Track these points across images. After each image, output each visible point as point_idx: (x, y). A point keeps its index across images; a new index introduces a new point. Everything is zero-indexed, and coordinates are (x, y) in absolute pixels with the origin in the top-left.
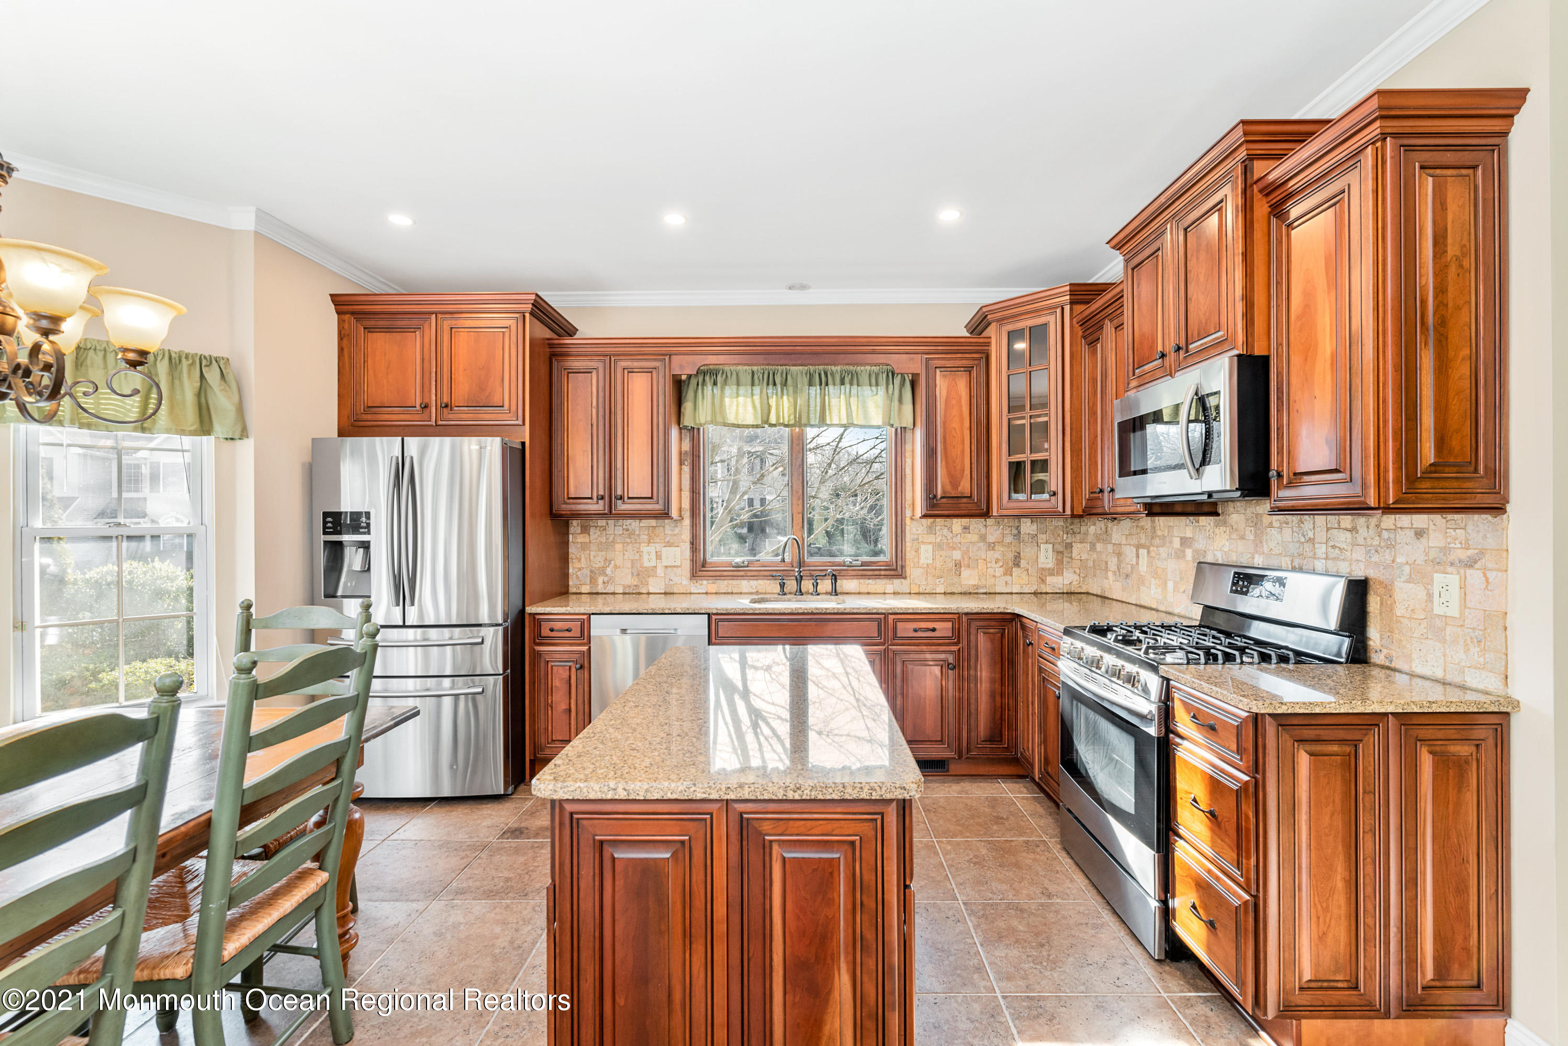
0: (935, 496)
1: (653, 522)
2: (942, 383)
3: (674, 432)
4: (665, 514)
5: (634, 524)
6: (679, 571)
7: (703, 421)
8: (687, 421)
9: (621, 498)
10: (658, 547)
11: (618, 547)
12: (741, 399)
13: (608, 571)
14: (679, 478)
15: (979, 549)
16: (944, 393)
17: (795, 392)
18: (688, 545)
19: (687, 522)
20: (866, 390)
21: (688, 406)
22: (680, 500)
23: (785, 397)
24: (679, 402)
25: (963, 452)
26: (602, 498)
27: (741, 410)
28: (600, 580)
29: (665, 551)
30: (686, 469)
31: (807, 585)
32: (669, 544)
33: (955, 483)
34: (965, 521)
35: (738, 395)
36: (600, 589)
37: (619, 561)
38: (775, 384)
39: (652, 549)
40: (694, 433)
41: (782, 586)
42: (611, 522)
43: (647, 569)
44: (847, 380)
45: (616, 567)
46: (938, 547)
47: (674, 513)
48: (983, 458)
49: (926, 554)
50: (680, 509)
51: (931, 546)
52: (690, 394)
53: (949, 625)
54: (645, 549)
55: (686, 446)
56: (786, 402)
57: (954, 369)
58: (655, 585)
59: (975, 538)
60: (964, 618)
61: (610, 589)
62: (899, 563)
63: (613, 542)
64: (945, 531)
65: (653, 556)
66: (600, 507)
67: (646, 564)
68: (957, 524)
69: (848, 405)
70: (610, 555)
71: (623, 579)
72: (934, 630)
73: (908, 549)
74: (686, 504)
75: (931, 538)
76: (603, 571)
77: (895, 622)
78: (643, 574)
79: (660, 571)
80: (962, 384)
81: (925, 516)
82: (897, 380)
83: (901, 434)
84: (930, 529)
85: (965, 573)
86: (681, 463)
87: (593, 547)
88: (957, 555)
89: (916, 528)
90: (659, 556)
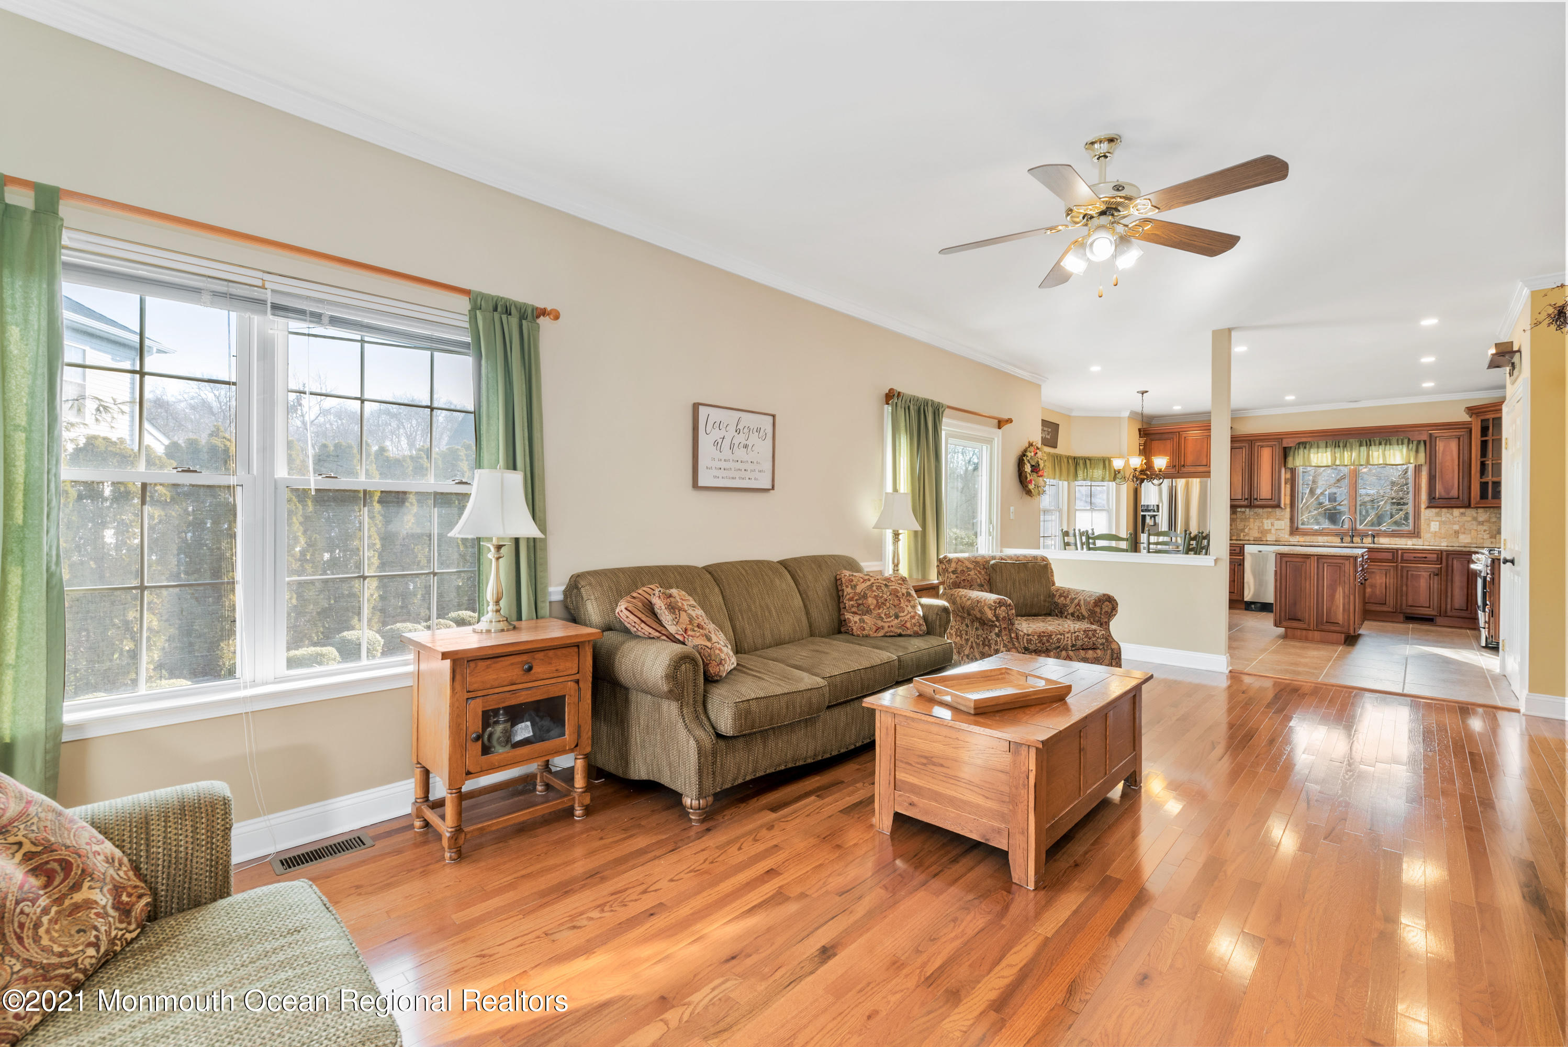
0: (1434, 498)
1: (1270, 510)
2: (1440, 446)
3: (1283, 470)
4: (1278, 506)
5: (1260, 511)
6: (1283, 531)
7: (1298, 465)
8: (1290, 465)
9: (1256, 499)
10: (1272, 520)
11: (1251, 520)
12: (1320, 454)
13: (1246, 530)
14: (1285, 490)
15: (1472, 524)
16: (1441, 449)
17: (1351, 450)
18: (1289, 520)
19: (1288, 510)
20: (1396, 447)
21: (1290, 459)
22: (1285, 500)
23: (1346, 453)
24: (1285, 457)
25: (1453, 477)
26: (1247, 499)
27: (1320, 459)
28: (1242, 534)
29: (1276, 522)
30: (1288, 486)
31: (1356, 539)
32: (1278, 519)
33: (1447, 490)
34: (1462, 510)
35: (1318, 453)
36: (1242, 537)
37: (1252, 526)
38: (1339, 446)
39: (1269, 521)
40: (1293, 471)
41: (1342, 539)
42: (1248, 510)
43: (1266, 530)
44: (1383, 443)
45: (1250, 529)
46: (1442, 523)
47: (1282, 506)
48: (1466, 480)
49: (1435, 526)
50: (1285, 504)
51: (1438, 523)
52: (1292, 453)
53: (1435, 556)
54: (1265, 521)
55: (1288, 476)
56: (1346, 454)
57: (1450, 437)
58: (1271, 537)
59: (1469, 519)
60: (1444, 553)
61: (1247, 538)
62: (1416, 530)
63: (1249, 518)
64: (1448, 515)
65: (1270, 525)
66: (1246, 503)
67: (1266, 528)
68: (1456, 512)
69: (1384, 455)
70: (1247, 524)
71: (1255, 534)
72: (1426, 557)
73: (1422, 524)
74: (1288, 502)
75: (1439, 519)
76: (1243, 530)
77: (1402, 554)
78: (1264, 532)
79: (1273, 531)
80: (1454, 445)
81: (1428, 507)
82: (1415, 443)
83: (1418, 469)
84: (1438, 514)
85: (1462, 537)
86: (1286, 483)
87: (1238, 520)
88: (1456, 527)
89: (1426, 514)
90: (1272, 525)
